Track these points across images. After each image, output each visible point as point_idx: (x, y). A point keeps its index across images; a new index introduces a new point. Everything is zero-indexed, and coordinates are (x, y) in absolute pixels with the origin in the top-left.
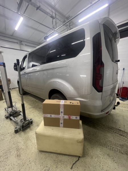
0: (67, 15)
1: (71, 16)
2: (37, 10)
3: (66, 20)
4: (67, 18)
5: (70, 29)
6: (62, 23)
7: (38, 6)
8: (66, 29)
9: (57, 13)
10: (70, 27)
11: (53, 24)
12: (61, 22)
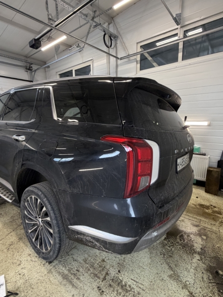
5: (94, 24)
10: (95, 20)
11: (47, 8)
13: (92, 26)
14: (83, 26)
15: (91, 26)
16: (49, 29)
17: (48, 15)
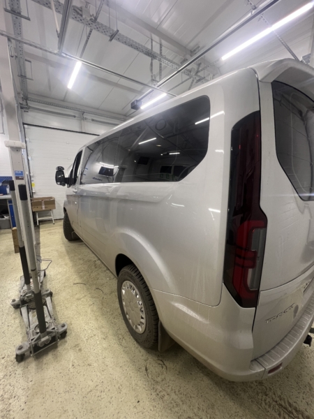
0: (192, 45)
1: (201, 46)
2: (111, 40)
3: (188, 56)
4: (191, 52)
5: (198, 78)
6: (175, 66)
7: (113, 30)
8: (187, 80)
9: (164, 42)
10: (199, 74)
11: (151, 70)
12: (174, 63)
13: (195, 81)
14: (185, 81)
15: (193, 81)
16: (150, 90)
17: (152, 76)
